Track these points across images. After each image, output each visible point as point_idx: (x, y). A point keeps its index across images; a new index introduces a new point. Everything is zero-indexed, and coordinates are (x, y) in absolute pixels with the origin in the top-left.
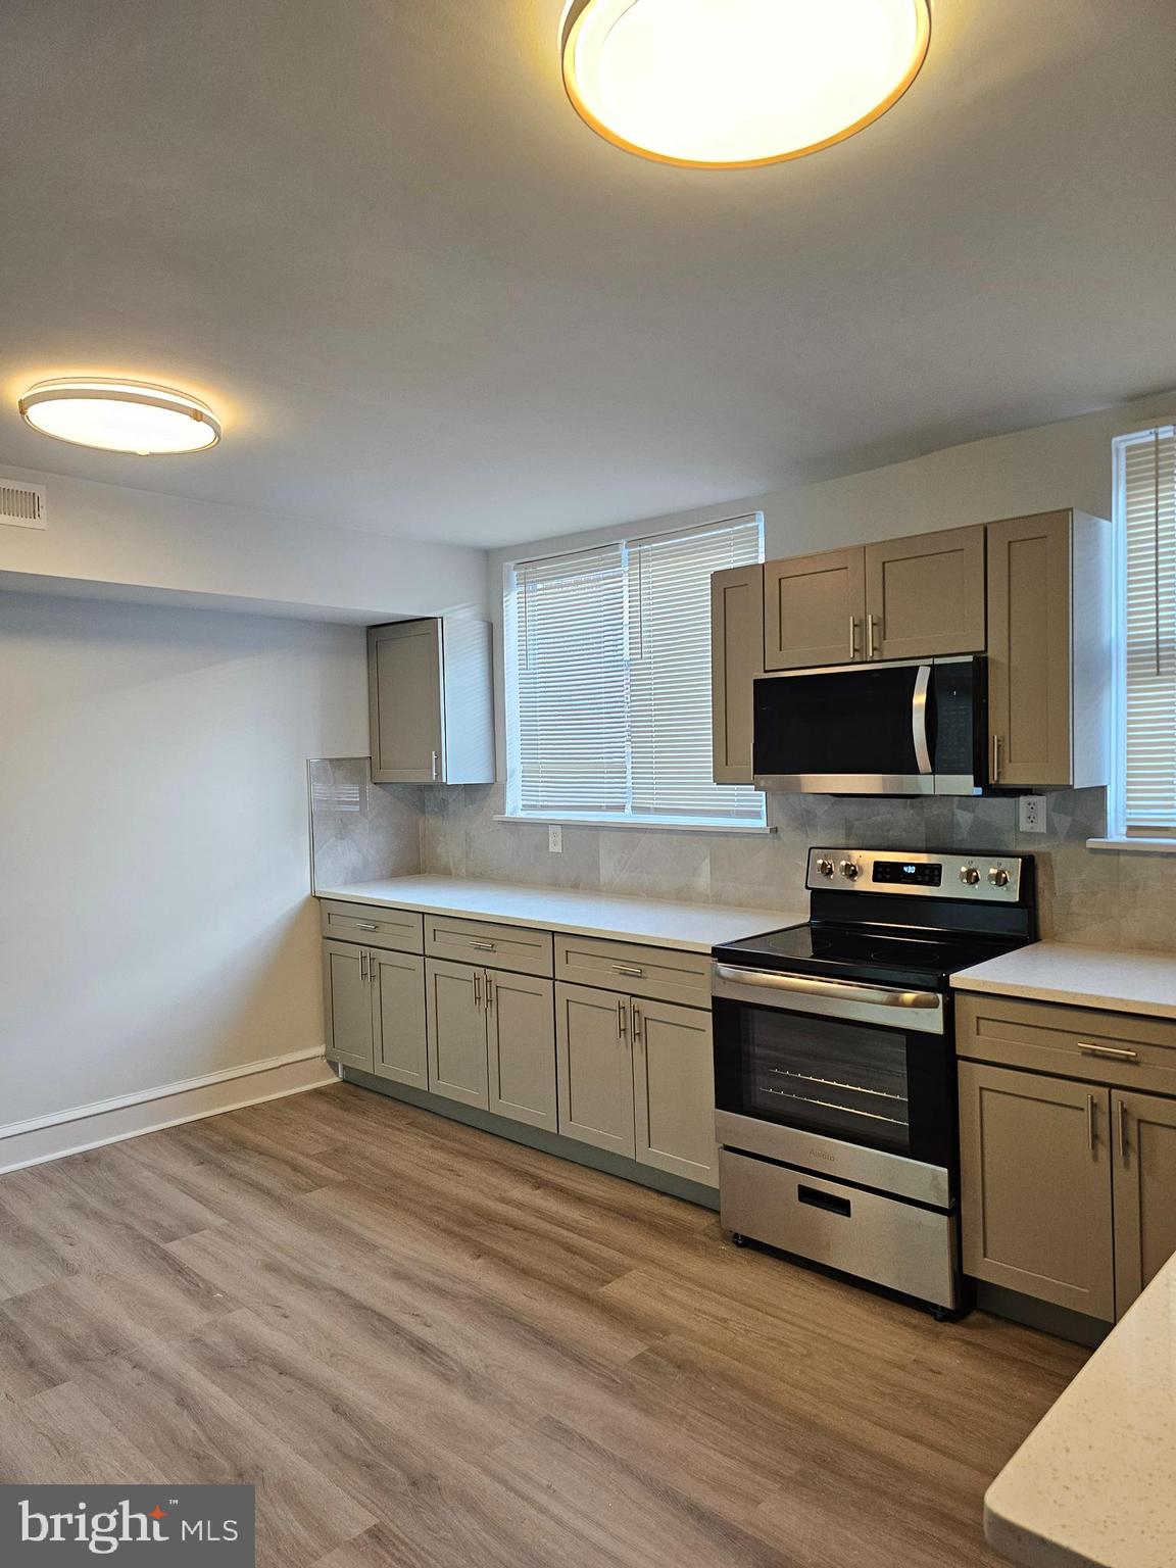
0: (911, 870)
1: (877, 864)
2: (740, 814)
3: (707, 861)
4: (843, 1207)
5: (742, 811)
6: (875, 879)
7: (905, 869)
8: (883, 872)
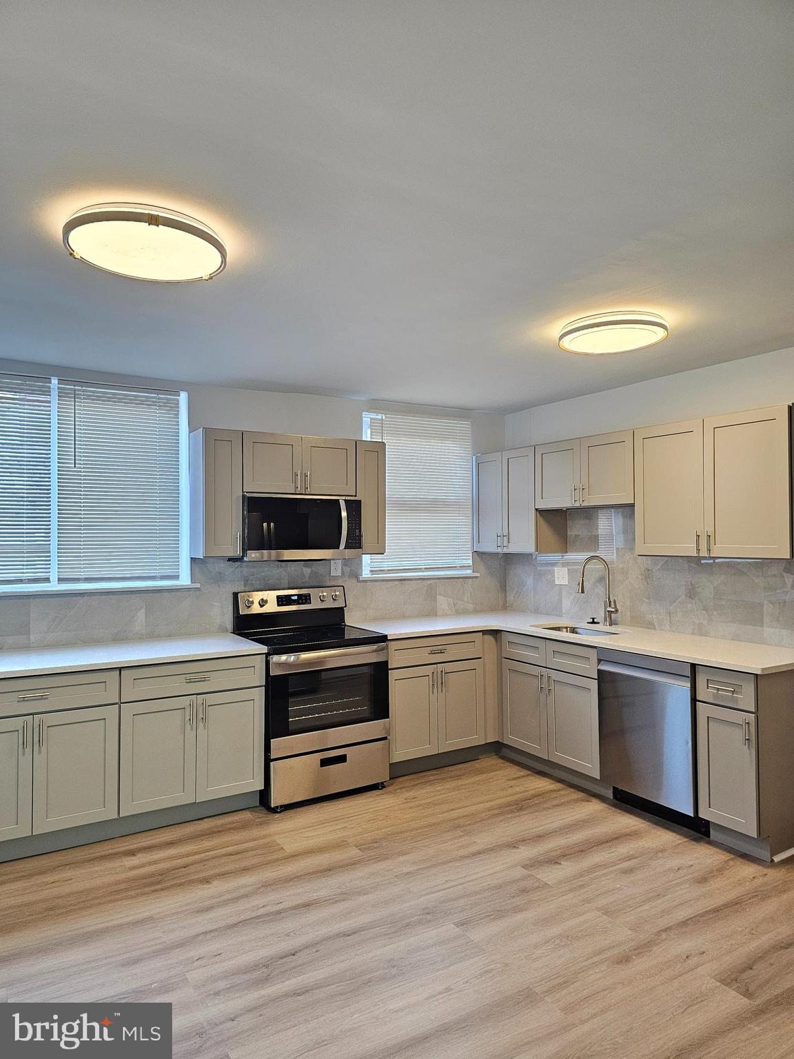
0: (296, 598)
1: (278, 597)
2: (163, 578)
3: (143, 610)
4: (342, 759)
5: (164, 576)
6: (279, 605)
7: (293, 598)
8: (282, 601)
